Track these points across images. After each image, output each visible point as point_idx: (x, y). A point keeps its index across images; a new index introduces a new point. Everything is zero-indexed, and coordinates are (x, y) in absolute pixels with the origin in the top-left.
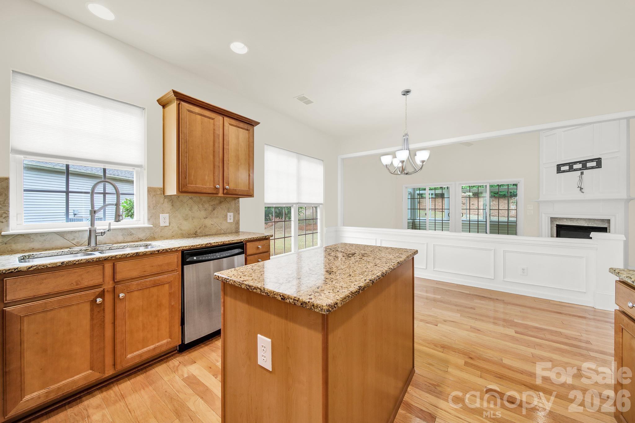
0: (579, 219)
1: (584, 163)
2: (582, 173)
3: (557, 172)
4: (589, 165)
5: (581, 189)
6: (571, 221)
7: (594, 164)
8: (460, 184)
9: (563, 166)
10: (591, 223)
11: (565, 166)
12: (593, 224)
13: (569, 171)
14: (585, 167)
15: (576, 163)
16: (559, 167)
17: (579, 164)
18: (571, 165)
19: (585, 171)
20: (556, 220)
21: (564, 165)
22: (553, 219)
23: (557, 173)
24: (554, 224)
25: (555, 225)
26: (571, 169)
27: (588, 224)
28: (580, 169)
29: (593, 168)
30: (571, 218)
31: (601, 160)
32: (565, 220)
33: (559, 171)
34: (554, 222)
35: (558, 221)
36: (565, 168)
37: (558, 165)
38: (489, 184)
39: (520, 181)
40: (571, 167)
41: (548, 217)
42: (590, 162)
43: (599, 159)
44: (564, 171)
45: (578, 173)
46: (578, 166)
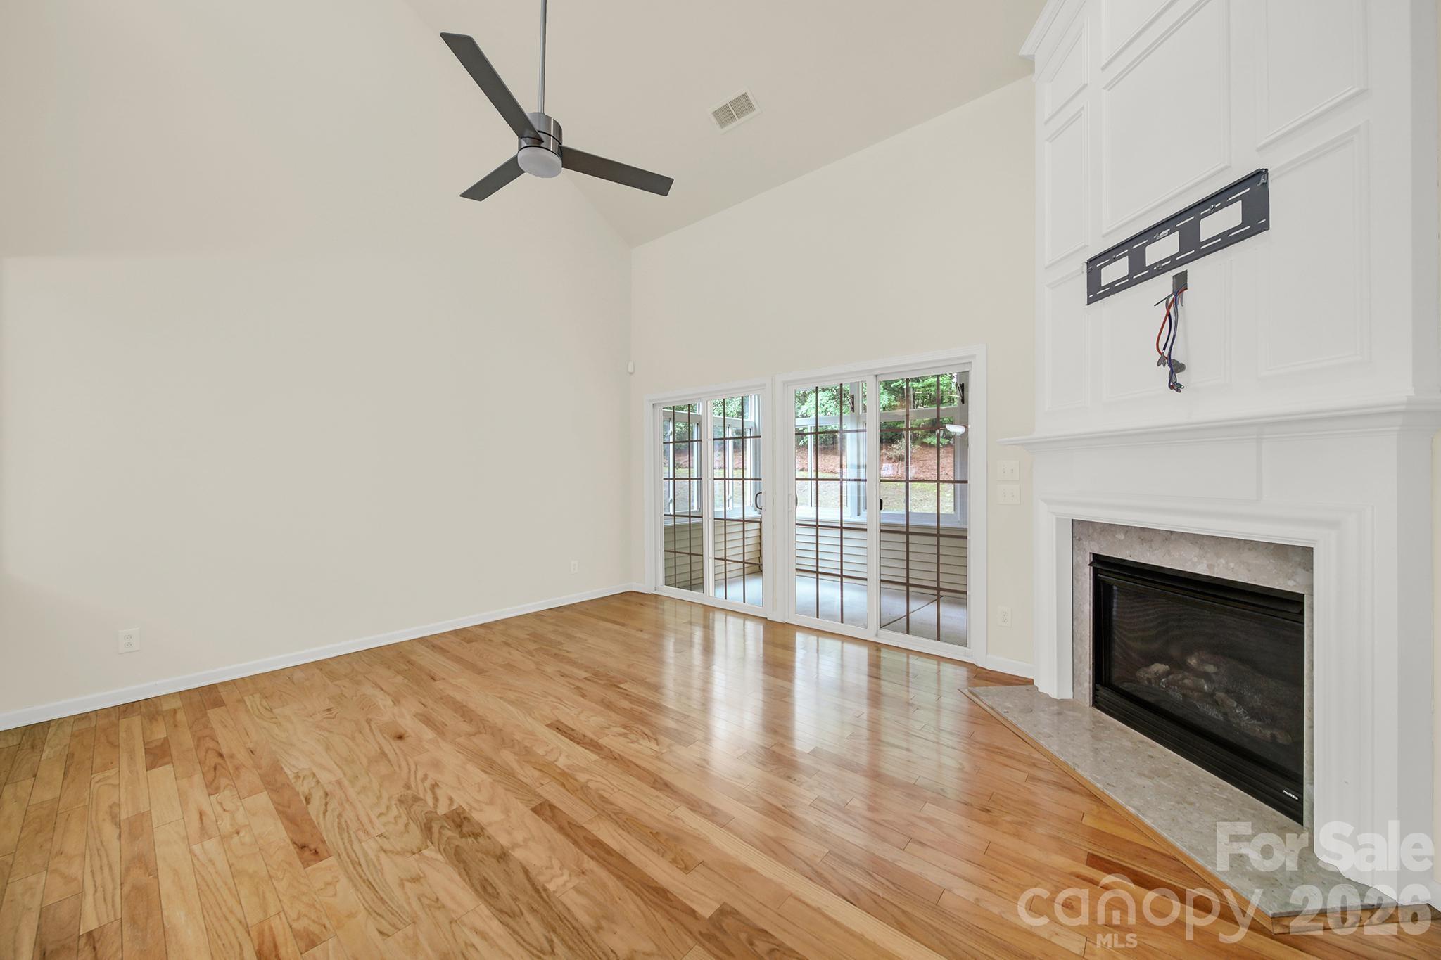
0: (1171, 533)
1: (1187, 220)
2: (1181, 284)
3: (1089, 295)
4: (1211, 226)
5: (1176, 368)
6: (1143, 540)
7: (1231, 216)
9: (1108, 263)
10: (1223, 561)
11: (1115, 259)
12: (1232, 565)
13: (1131, 281)
14: (1194, 248)
15: (1151, 234)
16: (1094, 265)
17: (1170, 233)
18: (1133, 247)
19: (1196, 270)
20: (1091, 531)
21: (1110, 255)
22: (1080, 529)
23: (1090, 302)
24: (1084, 551)
25: (1088, 559)
26: (1140, 272)
27: (1210, 566)
28: (1173, 262)
29: (1226, 240)
30: (1143, 529)
31: (1265, 185)
32: (1121, 536)
33: (1096, 291)
34: (1085, 543)
35: (1095, 535)
36: (1116, 271)
37: (1091, 262)
38: (873, 378)
39: (974, 356)
40: (1137, 263)
41: (1057, 519)
42: (1215, 210)
43: (1257, 177)
44: (1114, 289)
45: (1164, 283)
46: (1165, 247)
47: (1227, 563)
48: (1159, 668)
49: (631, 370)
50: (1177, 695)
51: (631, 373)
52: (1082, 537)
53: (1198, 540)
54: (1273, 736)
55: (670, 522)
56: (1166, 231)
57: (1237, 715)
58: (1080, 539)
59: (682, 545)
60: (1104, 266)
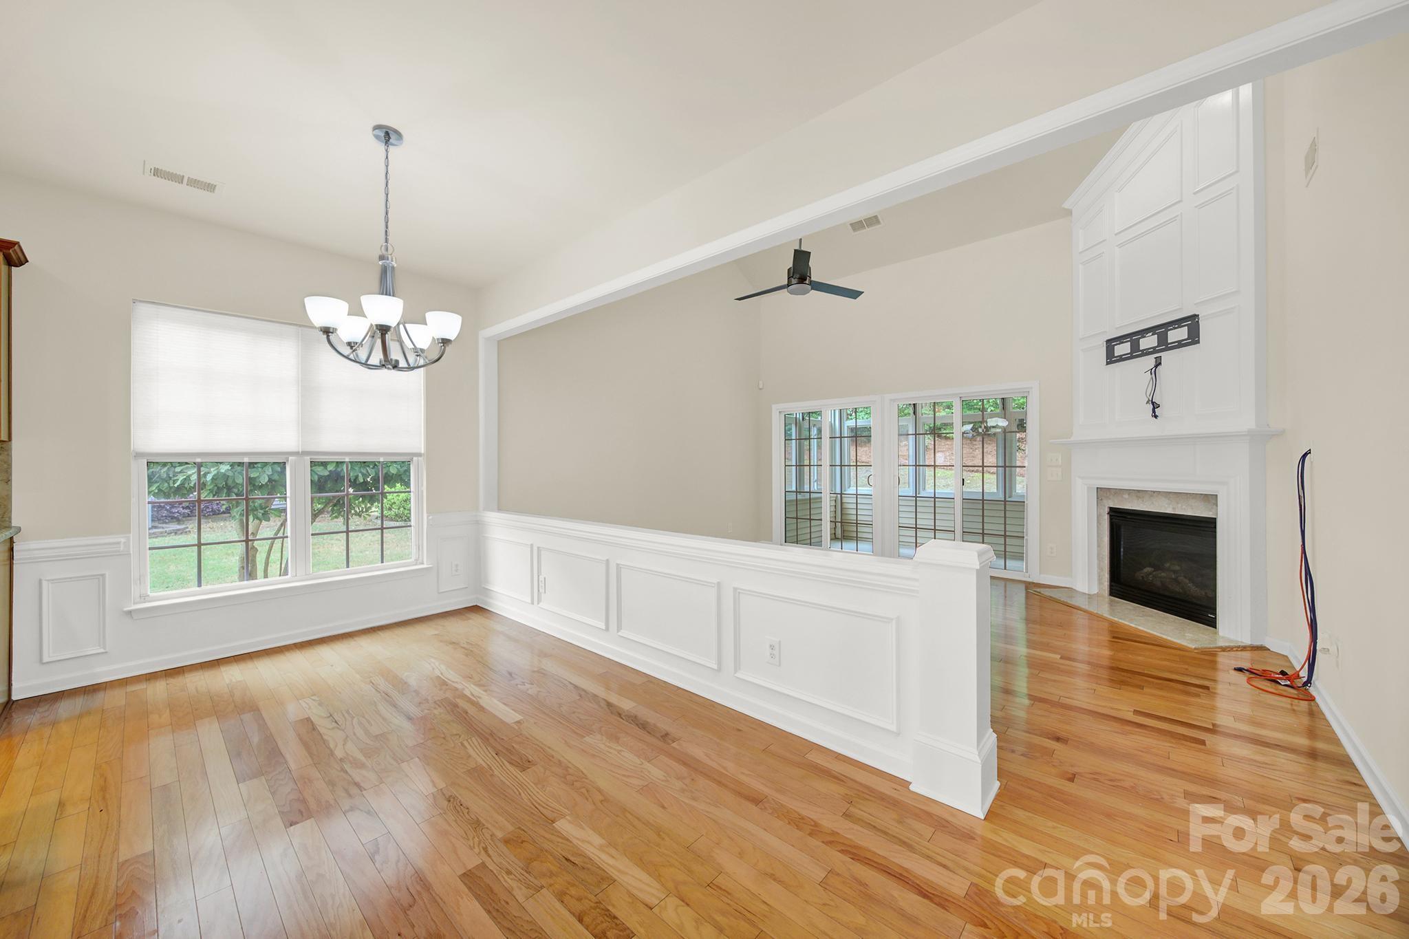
0: (1154, 492)
1: (1161, 330)
2: (1158, 363)
3: (1107, 360)
4: (1173, 336)
5: (1155, 406)
6: (1138, 497)
7: (1182, 333)
8: (894, 400)
9: (1119, 344)
10: (1180, 505)
11: (1123, 343)
12: (1184, 507)
13: (1131, 356)
14: (1164, 345)
15: (1143, 333)
16: (1111, 344)
17: (1153, 335)
18: (1133, 338)
19: (1165, 356)
20: (1108, 494)
21: (1120, 339)
22: (1102, 492)
23: (1108, 363)
24: (1104, 506)
25: (1107, 510)
26: (1136, 353)
27: (1174, 509)
28: (1154, 351)
29: (1180, 344)
30: (1138, 491)
31: (1198, 322)
32: (1126, 496)
33: (1111, 359)
34: (1105, 501)
35: (1111, 497)
36: (1123, 349)
37: (1108, 341)
38: (959, 399)
39: (1032, 388)
40: (1135, 346)
41: (1088, 488)
42: (1175, 328)
43: (1193, 318)
44: (1121, 359)
45: (1150, 361)
46: (1149, 342)
47: (1182, 506)
48: (1148, 570)
49: (761, 387)
50: (1159, 584)
51: (760, 389)
52: (1103, 498)
53: (1167, 494)
54: (1206, 593)
55: (792, 497)
56: (1151, 334)
57: (1189, 587)
58: (1101, 500)
59: (803, 513)
60: (1116, 345)
